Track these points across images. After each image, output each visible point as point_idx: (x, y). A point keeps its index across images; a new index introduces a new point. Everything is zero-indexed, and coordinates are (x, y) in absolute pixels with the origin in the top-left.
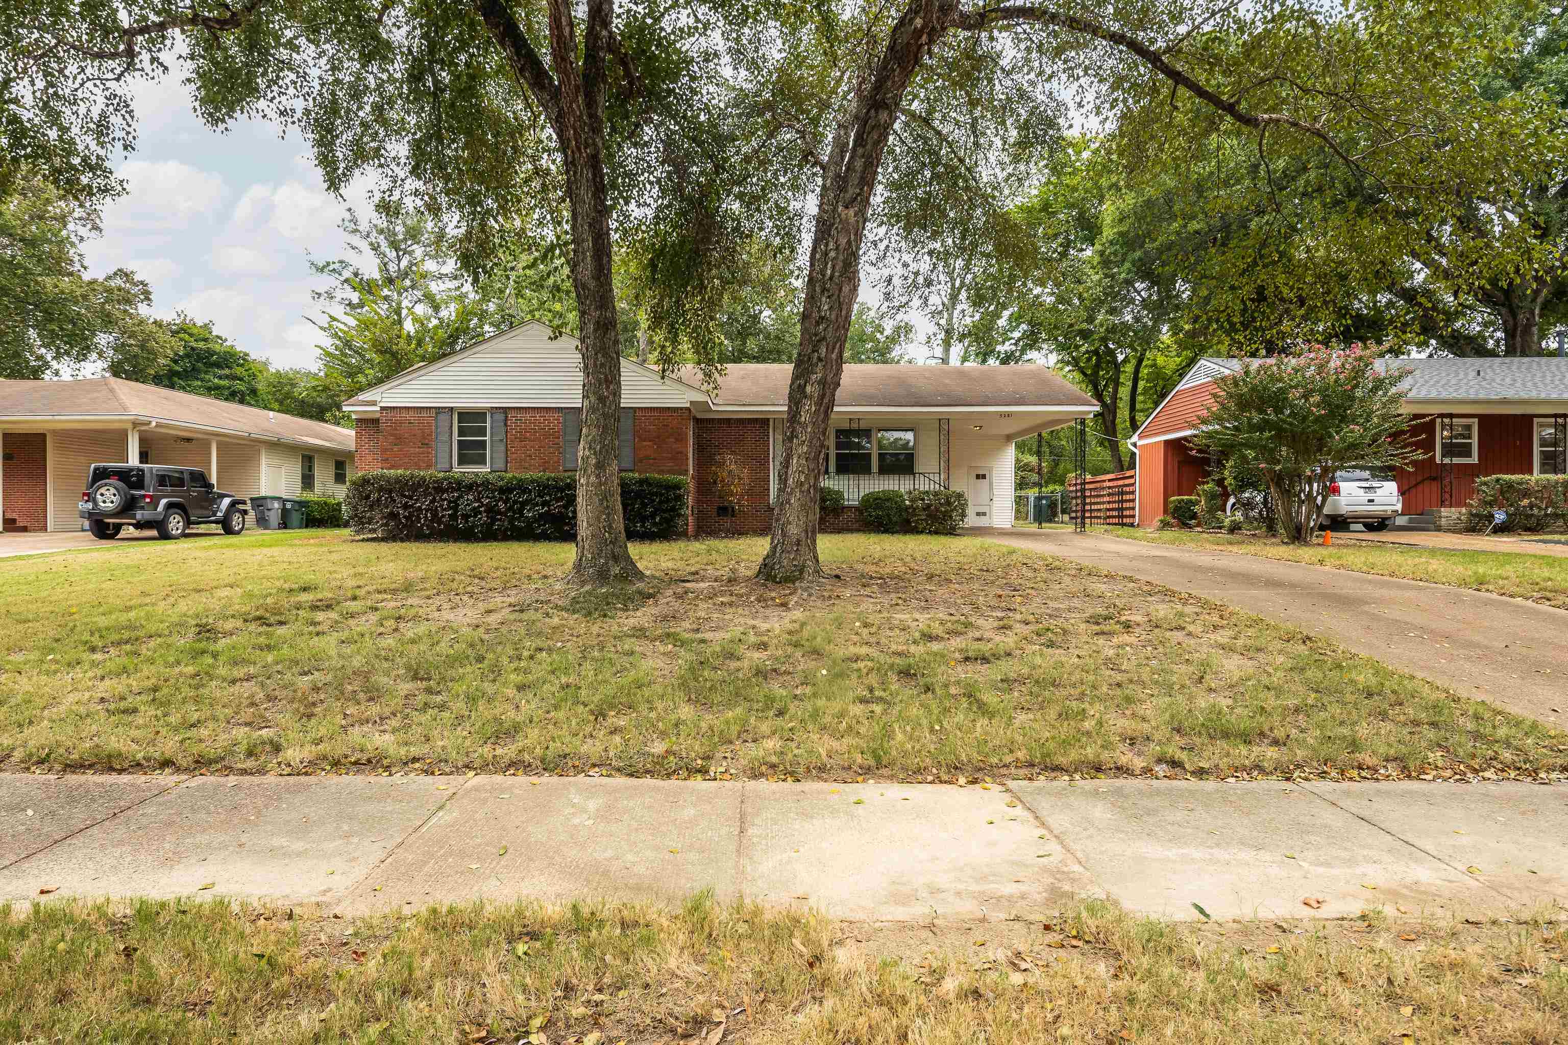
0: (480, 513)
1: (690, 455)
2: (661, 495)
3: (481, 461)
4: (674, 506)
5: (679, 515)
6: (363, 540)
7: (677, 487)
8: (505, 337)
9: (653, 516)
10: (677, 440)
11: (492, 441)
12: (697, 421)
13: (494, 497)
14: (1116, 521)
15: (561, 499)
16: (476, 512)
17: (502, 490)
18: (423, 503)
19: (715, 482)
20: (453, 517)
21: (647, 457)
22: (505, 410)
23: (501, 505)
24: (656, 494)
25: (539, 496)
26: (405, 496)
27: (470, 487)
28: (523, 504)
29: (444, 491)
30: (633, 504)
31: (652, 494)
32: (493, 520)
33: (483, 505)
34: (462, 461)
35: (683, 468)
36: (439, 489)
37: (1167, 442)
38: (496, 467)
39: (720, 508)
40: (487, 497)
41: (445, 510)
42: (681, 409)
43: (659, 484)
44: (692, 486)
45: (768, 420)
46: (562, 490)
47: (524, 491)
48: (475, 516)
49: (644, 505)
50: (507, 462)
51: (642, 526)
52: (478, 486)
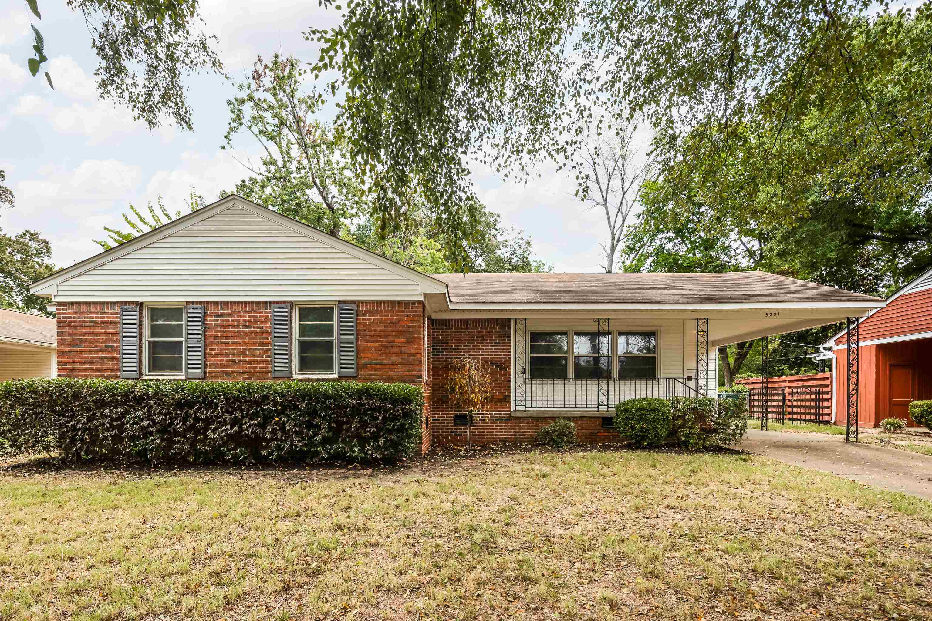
0: (151, 434)
1: (424, 358)
2: (386, 410)
3: (176, 365)
4: (402, 425)
5: (409, 436)
6: (16, 467)
7: (407, 400)
8: (200, 218)
9: (376, 437)
10: (408, 340)
11: (186, 341)
12: (432, 322)
13: (169, 413)
14: (813, 417)
15: (256, 415)
16: (146, 433)
17: (179, 405)
18: (79, 421)
19: (453, 390)
20: (117, 439)
21: (372, 362)
22: (205, 305)
23: (179, 425)
24: (378, 409)
25: (227, 411)
26: (54, 412)
27: (139, 400)
28: (208, 422)
29: (105, 405)
30: (349, 422)
31: (375, 409)
32: (171, 443)
33: (155, 424)
34: (155, 366)
35: (416, 374)
36: (101, 404)
37: (879, 346)
38: (192, 374)
39: (457, 417)
40: (160, 413)
41: (107, 429)
42: (414, 303)
43: (384, 396)
44: (426, 397)
45: (509, 320)
46: (257, 403)
47: (210, 405)
48: (145, 437)
49: (364, 425)
50: (205, 367)
51: (360, 451)
52: (149, 398)
